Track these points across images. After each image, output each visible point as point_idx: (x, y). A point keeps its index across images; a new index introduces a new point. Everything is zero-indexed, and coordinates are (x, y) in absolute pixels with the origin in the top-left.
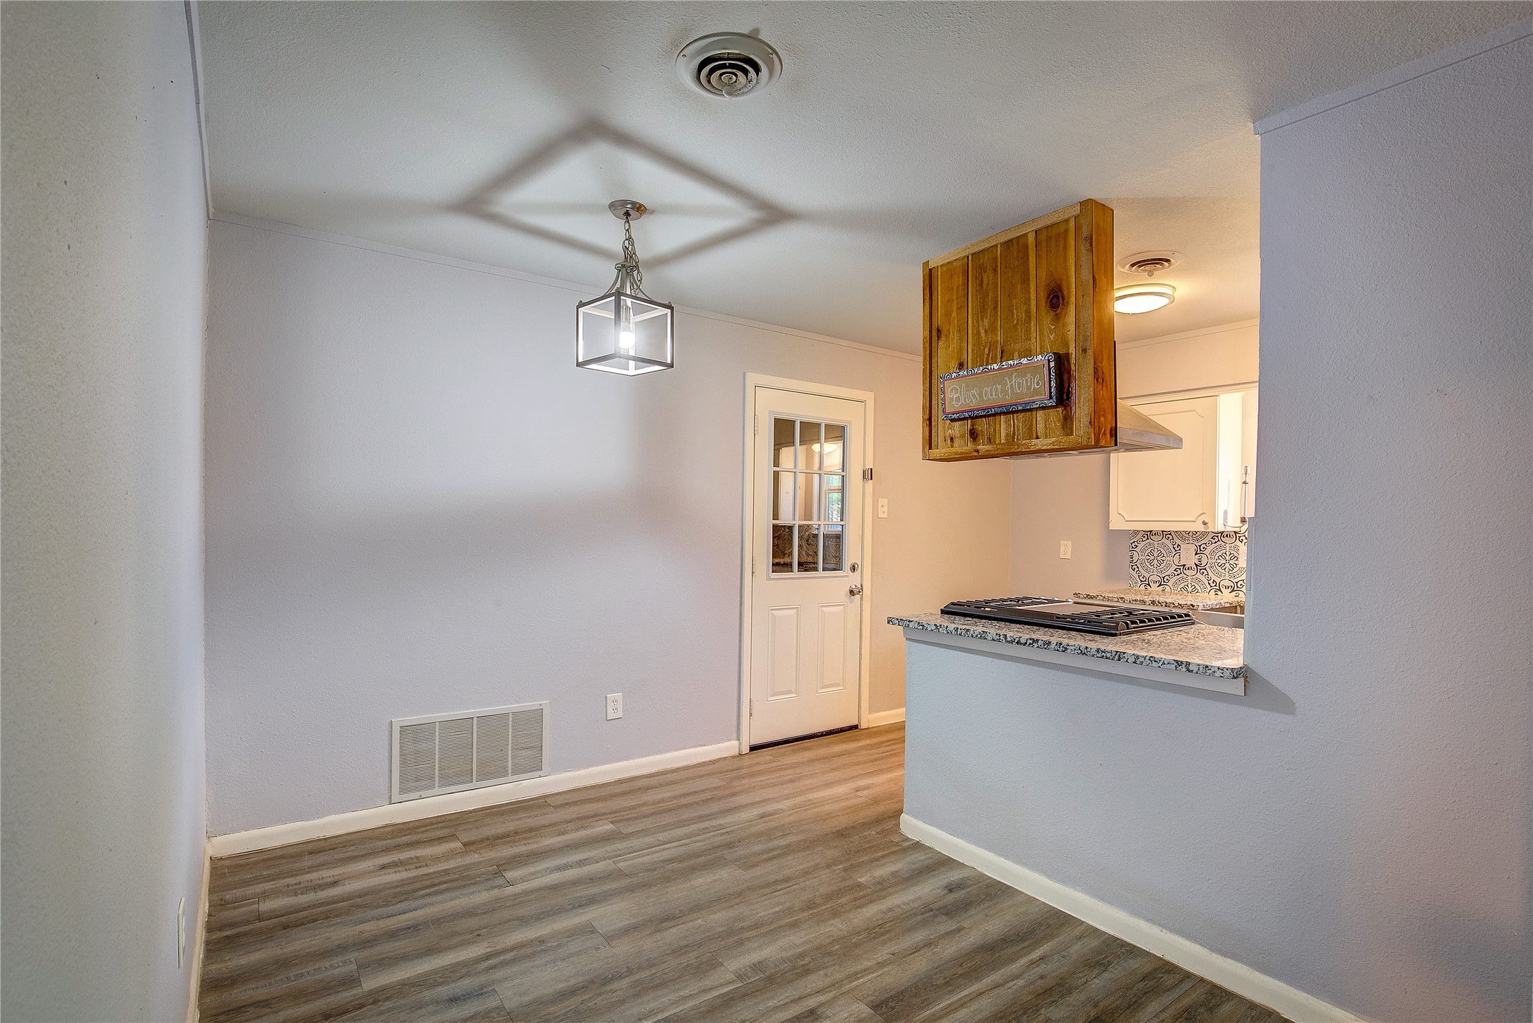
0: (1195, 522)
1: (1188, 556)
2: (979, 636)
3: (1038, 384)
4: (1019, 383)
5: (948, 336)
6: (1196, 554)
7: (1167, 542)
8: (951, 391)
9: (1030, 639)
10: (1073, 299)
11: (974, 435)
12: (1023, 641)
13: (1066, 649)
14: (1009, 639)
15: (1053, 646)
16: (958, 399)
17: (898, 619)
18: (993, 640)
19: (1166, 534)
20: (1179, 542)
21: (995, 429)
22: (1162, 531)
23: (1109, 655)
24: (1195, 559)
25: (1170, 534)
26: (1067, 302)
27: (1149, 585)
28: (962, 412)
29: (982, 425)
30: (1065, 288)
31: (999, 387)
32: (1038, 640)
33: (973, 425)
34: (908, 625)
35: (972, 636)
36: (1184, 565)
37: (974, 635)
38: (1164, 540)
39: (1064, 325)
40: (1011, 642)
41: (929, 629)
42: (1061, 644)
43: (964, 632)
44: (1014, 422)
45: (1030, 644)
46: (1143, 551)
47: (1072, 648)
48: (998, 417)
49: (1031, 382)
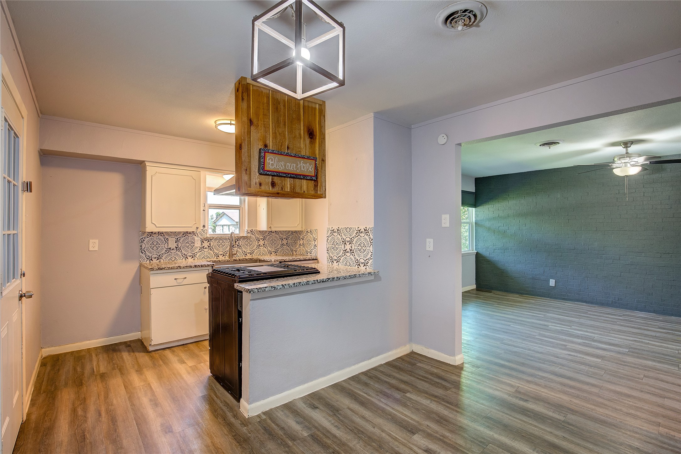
0: (192, 227)
1: (172, 244)
2: (306, 284)
3: (311, 169)
4: (304, 166)
5: (257, 126)
6: (176, 242)
7: (161, 238)
8: (269, 159)
9: (327, 279)
10: (318, 137)
11: (273, 184)
12: (324, 280)
13: (340, 279)
14: (319, 281)
15: (335, 279)
16: (272, 165)
17: (257, 289)
18: (312, 284)
19: (160, 233)
20: (167, 237)
21: (285, 184)
22: (158, 232)
23: (352, 277)
24: (175, 245)
25: (163, 233)
26: (316, 138)
27: (152, 260)
28: (273, 172)
29: (276, 180)
30: (315, 131)
31: (295, 165)
32: (330, 278)
33: (272, 179)
34: (265, 290)
35: (302, 285)
36: (170, 248)
37: (303, 284)
38: (160, 237)
39: (315, 147)
40: (320, 282)
41: (279, 288)
42: (338, 277)
43: (298, 284)
44: (294, 182)
45: (327, 281)
46: (148, 242)
47: (342, 278)
48: (286, 178)
49: (309, 168)
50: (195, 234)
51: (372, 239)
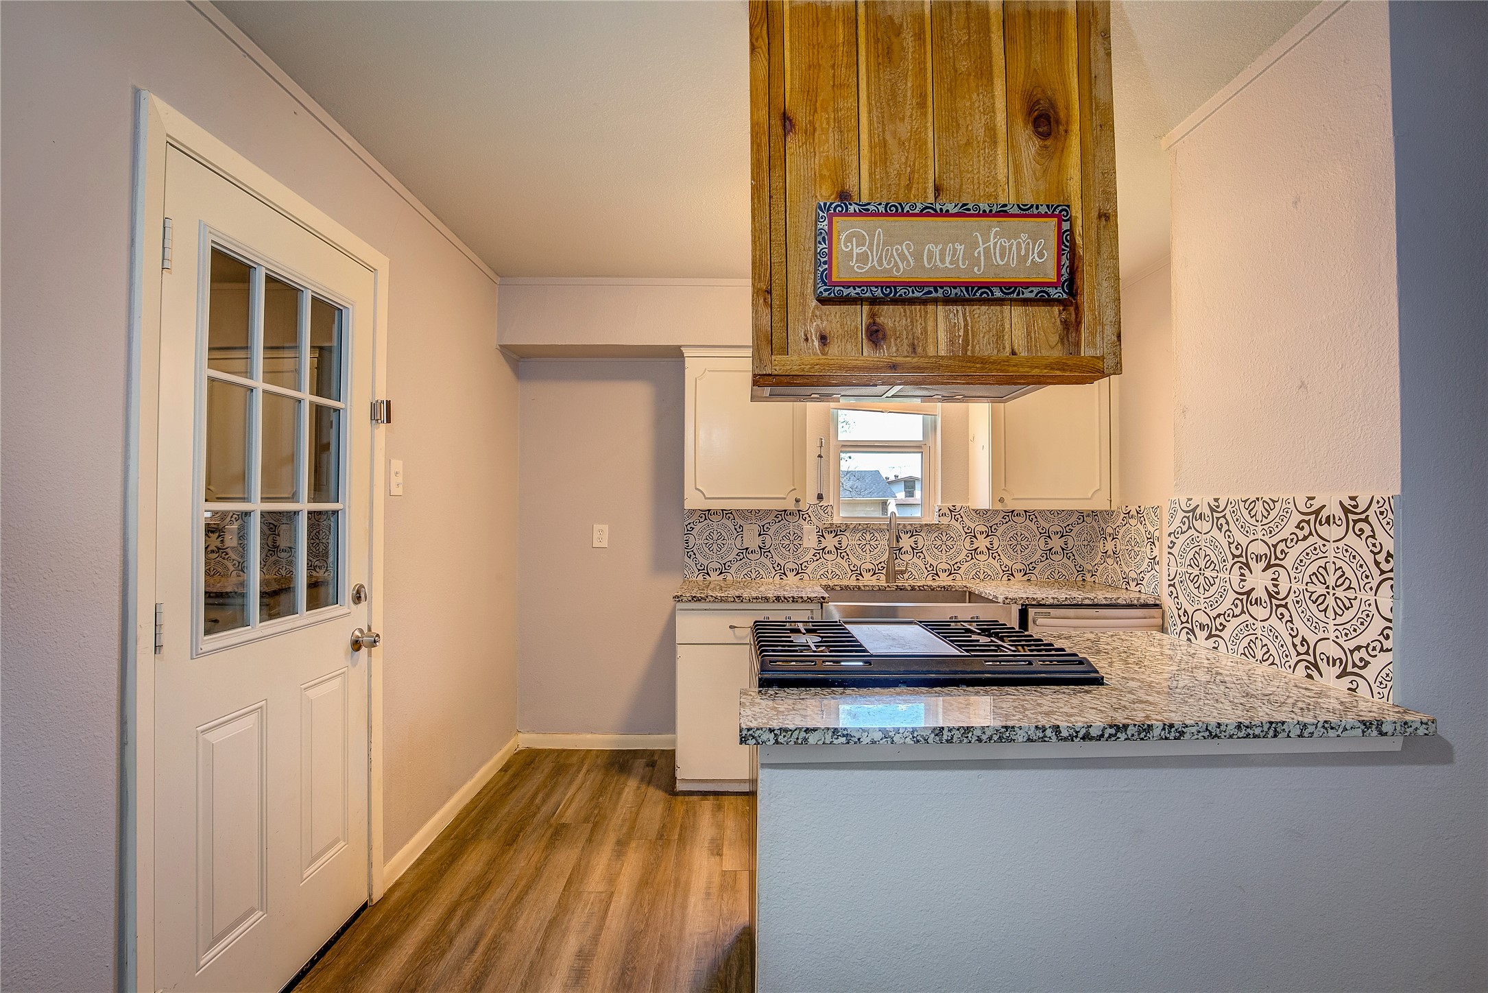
0: (785, 499)
1: (752, 540)
2: (995, 738)
3: (1041, 255)
4: (1003, 248)
5: (811, 131)
6: (760, 535)
7: (729, 523)
8: (848, 240)
9: (1111, 727)
10: (1075, 128)
11: (875, 335)
12: (1094, 732)
13: (1182, 733)
14: (1065, 734)
15: (1156, 732)
16: (863, 258)
17: (771, 730)
18: (1030, 740)
19: (726, 513)
20: (741, 522)
21: (925, 330)
22: (722, 510)
23: (1258, 731)
24: (758, 541)
25: (731, 513)
26: (1066, 131)
27: (708, 574)
28: (869, 284)
29: (890, 317)
30: (1061, 104)
31: (960, 248)
32: (1126, 727)
33: (873, 315)
34: (805, 739)
35: (980, 740)
36: (747, 549)
37: (984, 737)
38: (725, 521)
39: (1061, 168)
40: (1071, 738)
41: (865, 740)
42: (1171, 726)
43: (957, 735)
44: (965, 320)
45: (1111, 736)
46: (701, 533)
47: (1194, 730)
48: (931, 308)
49: (1027, 250)
50: (803, 515)
51: (1389, 555)
